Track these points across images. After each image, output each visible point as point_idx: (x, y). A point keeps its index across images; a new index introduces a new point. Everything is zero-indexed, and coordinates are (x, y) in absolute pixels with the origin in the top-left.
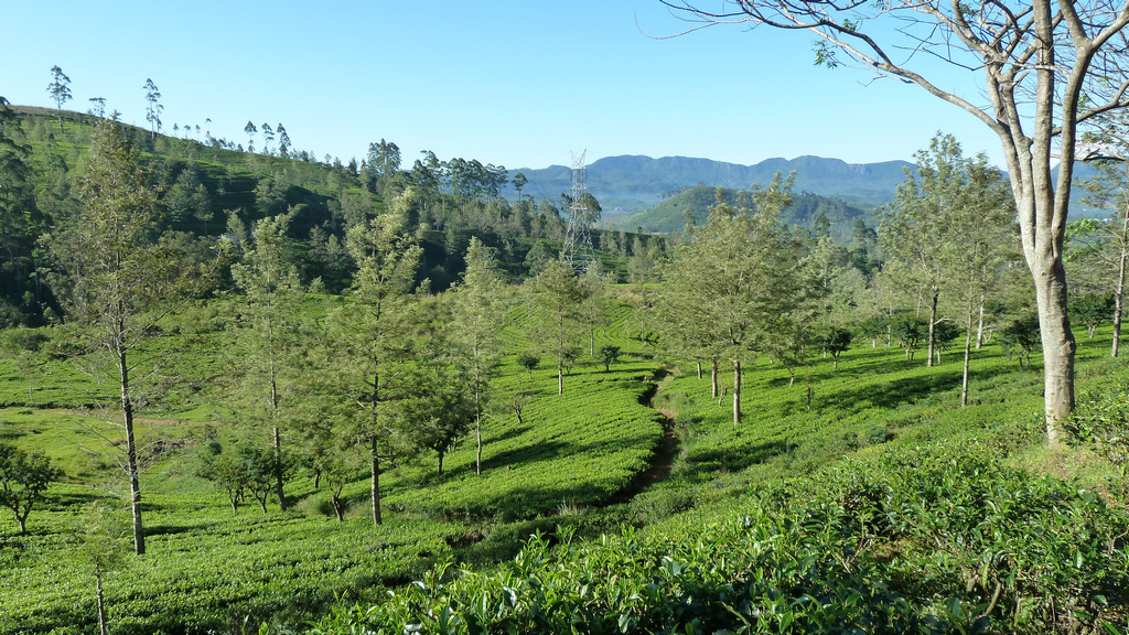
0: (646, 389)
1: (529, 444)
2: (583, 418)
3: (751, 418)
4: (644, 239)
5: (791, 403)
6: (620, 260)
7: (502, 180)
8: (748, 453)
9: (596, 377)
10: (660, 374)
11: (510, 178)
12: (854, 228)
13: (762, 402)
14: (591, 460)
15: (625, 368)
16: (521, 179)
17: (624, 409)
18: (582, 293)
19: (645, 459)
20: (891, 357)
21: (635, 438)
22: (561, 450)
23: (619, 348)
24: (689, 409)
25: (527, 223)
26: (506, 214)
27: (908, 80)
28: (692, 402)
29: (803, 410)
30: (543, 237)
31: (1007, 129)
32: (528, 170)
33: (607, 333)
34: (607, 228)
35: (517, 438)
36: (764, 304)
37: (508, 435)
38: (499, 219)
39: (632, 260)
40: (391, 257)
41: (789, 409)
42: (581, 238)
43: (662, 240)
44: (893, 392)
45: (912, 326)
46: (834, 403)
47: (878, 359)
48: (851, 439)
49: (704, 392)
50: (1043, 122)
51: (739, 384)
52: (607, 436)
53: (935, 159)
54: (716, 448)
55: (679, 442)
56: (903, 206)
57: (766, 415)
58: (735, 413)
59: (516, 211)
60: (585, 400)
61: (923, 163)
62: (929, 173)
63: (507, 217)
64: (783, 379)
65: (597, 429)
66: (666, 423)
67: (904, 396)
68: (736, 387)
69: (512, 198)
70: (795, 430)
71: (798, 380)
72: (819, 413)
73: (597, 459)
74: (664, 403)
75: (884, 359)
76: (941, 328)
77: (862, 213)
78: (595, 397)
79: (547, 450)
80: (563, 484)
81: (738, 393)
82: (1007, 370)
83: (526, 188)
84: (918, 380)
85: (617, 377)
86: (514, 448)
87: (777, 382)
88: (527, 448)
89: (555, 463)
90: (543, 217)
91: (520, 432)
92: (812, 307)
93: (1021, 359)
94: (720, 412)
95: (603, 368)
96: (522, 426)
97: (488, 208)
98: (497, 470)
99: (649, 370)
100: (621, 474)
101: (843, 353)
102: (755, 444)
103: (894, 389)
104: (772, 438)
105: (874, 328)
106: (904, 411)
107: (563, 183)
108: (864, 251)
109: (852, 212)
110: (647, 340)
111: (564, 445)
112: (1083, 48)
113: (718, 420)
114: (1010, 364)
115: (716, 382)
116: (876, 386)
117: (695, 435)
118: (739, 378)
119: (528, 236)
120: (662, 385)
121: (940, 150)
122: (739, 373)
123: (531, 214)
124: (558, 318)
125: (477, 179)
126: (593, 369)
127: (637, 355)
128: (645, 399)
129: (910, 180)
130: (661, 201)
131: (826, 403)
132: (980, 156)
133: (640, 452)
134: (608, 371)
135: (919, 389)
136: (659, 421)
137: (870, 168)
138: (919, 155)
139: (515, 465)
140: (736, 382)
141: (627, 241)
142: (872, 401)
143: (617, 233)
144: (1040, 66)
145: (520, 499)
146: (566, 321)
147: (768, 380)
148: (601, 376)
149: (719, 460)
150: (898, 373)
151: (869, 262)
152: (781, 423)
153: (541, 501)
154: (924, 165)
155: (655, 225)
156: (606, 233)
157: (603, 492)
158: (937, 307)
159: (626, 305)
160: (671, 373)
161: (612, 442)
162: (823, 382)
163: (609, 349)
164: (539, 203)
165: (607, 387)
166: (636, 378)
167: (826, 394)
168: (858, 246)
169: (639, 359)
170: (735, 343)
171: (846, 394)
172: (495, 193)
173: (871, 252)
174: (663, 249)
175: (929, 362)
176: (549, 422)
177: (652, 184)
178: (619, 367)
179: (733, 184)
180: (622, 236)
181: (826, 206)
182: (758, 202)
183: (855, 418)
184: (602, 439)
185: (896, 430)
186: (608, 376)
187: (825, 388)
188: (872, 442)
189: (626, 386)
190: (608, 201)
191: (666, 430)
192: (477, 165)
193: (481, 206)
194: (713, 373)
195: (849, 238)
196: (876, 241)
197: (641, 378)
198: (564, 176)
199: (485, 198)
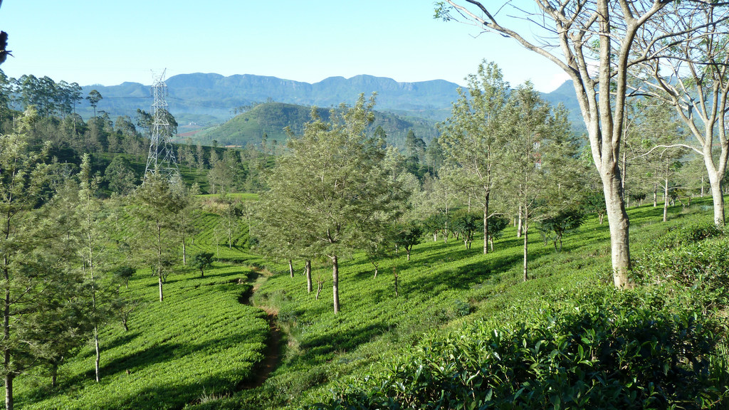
0: (243, 290)
1: (141, 349)
2: (190, 321)
3: (348, 307)
4: (220, 152)
5: (382, 291)
6: (198, 172)
7: (76, 97)
8: (353, 335)
9: (191, 283)
10: (252, 276)
11: (84, 94)
12: (406, 139)
13: (354, 293)
14: (209, 357)
15: (220, 272)
16: (96, 95)
17: (228, 310)
18: (179, 204)
19: (258, 351)
20: (453, 248)
21: (245, 333)
22: (175, 352)
23: (212, 254)
24: (288, 305)
25: (103, 138)
26: (82, 129)
27: (505, 35)
28: (290, 298)
29: (392, 296)
30: (121, 151)
31: (577, 73)
32: (101, 87)
33: (196, 241)
34: (183, 141)
35: (128, 345)
36: (356, 206)
37: (117, 343)
38: (74, 136)
39: (211, 172)
40: (19, 176)
41: (379, 296)
42: (164, 153)
43: (238, 153)
44: (463, 276)
45: (469, 220)
46: (418, 288)
47: (441, 250)
48: (441, 315)
49: (300, 288)
50: (605, 71)
51: (337, 277)
52: (218, 334)
53: (482, 82)
54: (325, 333)
55: (284, 334)
56: (459, 120)
57: (361, 303)
58: (335, 303)
59: (92, 127)
60: (187, 304)
61: (473, 85)
62: (477, 93)
63: (83, 133)
64: (366, 272)
65: (207, 329)
66: (269, 318)
67: (472, 278)
68: (335, 280)
69: (86, 114)
70: (389, 313)
71: (381, 272)
72: (406, 297)
73: (214, 356)
74: (262, 301)
75: (447, 250)
76: (492, 221)
77: (412, 125)
78: (197, 301)
79: (161, 353)
80: (190, 380)
81: (337, 286)
82: (547, 252)
83: (101, 105)
84: (479, 265)
85: (212, 281)
86: (127, 354)
87: (362, 275)
88: (140, 353)
89: (174, 363)
90: (120, 132)
91: (129, 339)
92: (394, 208)
93: (555, 243)
94: (319, 304)
95: (199, 274)
96: (129, 333)
97: (64, 123)
98: (116, 376)
99: (242, 273)
100: (242, 365)
101: (415, 247)
102: (357, 328)
103: (462, 273)
104: (372, 321)
105: (435, 224)
106: (475, 290)
107: (136, 99)
108: (416, 159)
109: (403, 124)
110: (234, 246)
111: (177, 346)
112: (631, 25)
113: (319, 311)
114: (547, 247)
115: (310, 279)
116: (447, 272)
117: (300, 326)
118: (337, 272)
119: (106, 151)
120: (258, 285)
121: (486, 74)
122: (337, 268)
123: (107, 129)
124: (156, 229)
125: (50, 95)
126: (188, 276)
127: (227, 260)
128: (245, 298)
129: (463, 99)
130: (234, 116)
131: (409, 290)
132: (527, 83)
133: (253, 345)
134: (203, 277)
135: (483, 272)
136: (262, 317)
137: (416, 86)
138: (469, 78)
139: (134, 368)
140: (334, 276)
141: (205, 155)
142: (447, 284)
143: (194, 147)
144: (602, 33)
145: (152, 397)
146: (163, 231)
147: (354, 274)
148: (197, 282)
149: (330, 344)
150: (462, 261)
151: (421, 168)
152: (376, 309)
153: (174, 396)
154: (474, 87)
155: (229, 138)
156: (184, 147)
157: (229, 382)
158: (489, 204)
159: (211, 214)
160: (262, 275)
161: (224, 339)
162: (402, 272)
163: (204, 255)
164: (114, 119)
165: (206, 292)
166: (231, 281)
167: (408, 281)
168: (410, 154)
169: (230, 264)
170: (333, 242)
171: (423, 281)
172: (69, 110)
173: (422, 160)
174: (239, 161)
175: (485, 251)
176: (156, 327)
177: (224, 100)
178: (212, 272)
179: (299, 100)
180: (199, 149)
181: (381, 119)
182: (347, 118)
183: (436, 299)
184: (214, 337)
185: (476, 304)
186: (203, 281)
187: (406, 277)
188: (459, 315)
189: (225, 289)
190: (182, 117)
191: (271, 325)
192: (50, 82)
193: (56, 122)
194: (308, 270)
195: (402, 147)
196: (425, 150)
197: (236, 281)
198: (138, 93)
199: (58, 114)
